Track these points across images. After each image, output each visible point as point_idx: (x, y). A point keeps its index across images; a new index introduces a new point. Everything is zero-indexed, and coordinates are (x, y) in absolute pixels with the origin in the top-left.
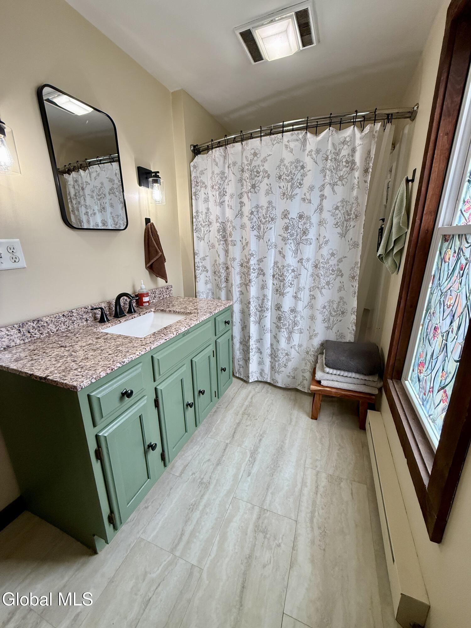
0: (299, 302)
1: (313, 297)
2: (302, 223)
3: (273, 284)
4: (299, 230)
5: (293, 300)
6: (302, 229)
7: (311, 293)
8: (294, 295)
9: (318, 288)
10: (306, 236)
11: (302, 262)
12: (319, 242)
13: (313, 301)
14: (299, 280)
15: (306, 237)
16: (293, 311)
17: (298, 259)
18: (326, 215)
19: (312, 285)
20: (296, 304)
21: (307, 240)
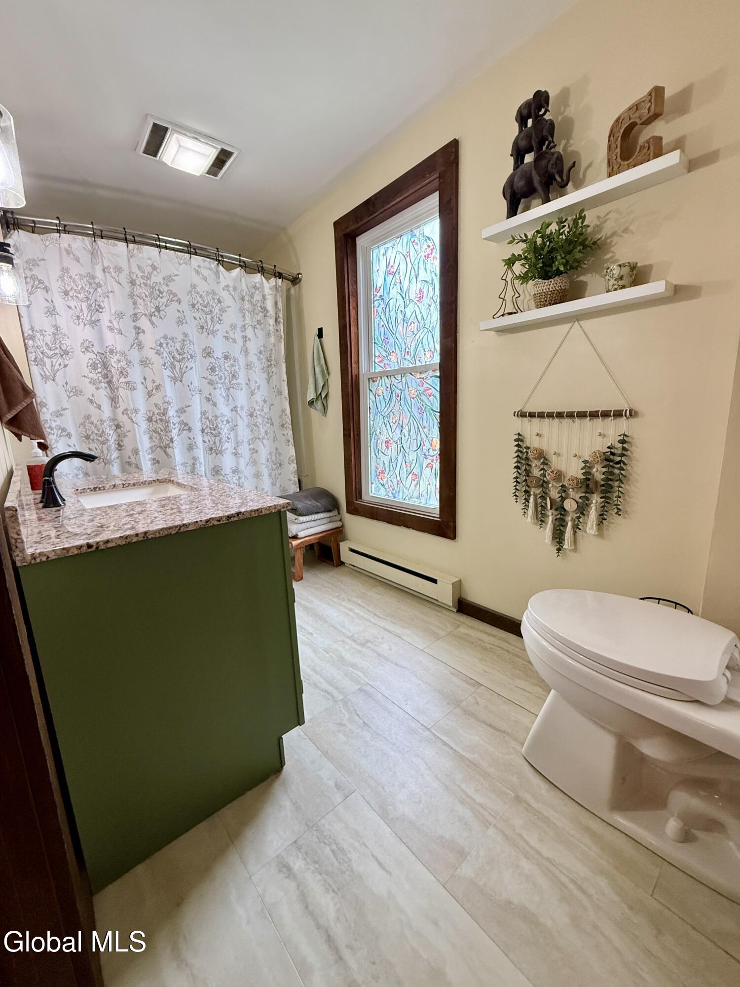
0: (241, 458)
1: (255, 451)
2: (229, 364)
3: (204, 442)
4: (226, 373)
5: (233, 457)
6: (229, 372)
7: (251, 446)
8: (234, 451)
9: (259, 439)
10: (237, 380)
11: (236, 411)
12: (250, 388)
13: (254, 456)
14: (237, 432)
15: (237, 382)
16: (235, 471)
17: (231, 407)
18: (253, 358)
19: (250, 438)
20: (238, 463)
21: (238, 384)
